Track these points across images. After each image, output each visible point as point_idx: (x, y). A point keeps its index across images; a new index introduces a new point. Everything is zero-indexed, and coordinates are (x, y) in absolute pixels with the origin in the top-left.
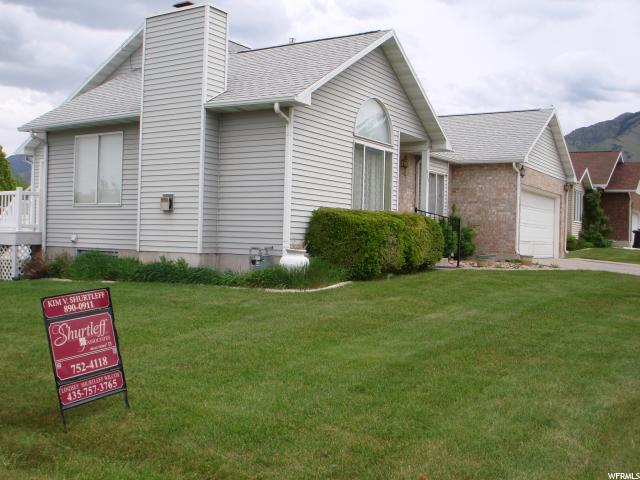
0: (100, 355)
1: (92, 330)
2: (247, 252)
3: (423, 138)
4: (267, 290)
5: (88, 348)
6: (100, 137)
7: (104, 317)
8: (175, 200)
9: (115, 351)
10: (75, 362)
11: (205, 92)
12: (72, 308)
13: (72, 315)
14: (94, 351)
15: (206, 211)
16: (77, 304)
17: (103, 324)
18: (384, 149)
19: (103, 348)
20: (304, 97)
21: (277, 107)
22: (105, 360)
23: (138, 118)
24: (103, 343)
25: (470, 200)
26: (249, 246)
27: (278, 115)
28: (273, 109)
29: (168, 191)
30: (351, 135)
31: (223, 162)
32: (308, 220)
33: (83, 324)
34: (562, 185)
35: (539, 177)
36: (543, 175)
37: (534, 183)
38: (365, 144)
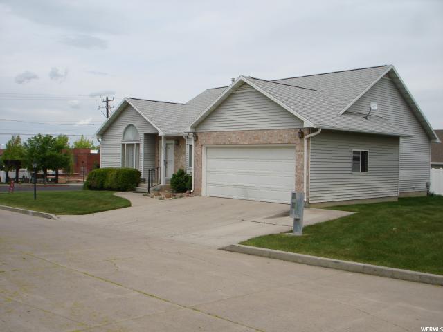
18: (135, 143)
30: (121, 141)
34: (292, 133)
35: (234, 135)
36: (242, 132)
37: (224, 141)
38: (126, 143)
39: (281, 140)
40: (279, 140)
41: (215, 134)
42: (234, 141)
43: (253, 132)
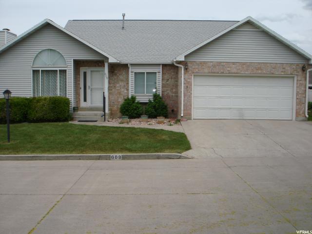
18: (58, 69)
30: (30, 67)
34: (294, 67)
35: (234, 66)
36: (244, 64)
37: (222, 71)
38: (40, 69)
39: (284, 72)
40: (282, 72)
41: (211, 64)
42: (235, 70)
43: (256, 64)
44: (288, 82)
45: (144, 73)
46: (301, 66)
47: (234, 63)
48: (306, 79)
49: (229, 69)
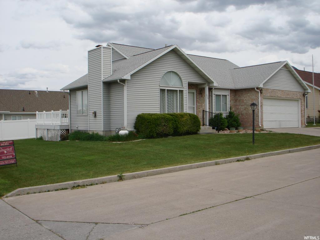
0: (10, 155)
1: (8, 149)
2: (115, 130)
3: (203, 82)
4: (113, 142)
5: (6, 153)
6: (82, 92)
7: (12, 147)
8: (97, 113)
9: (14, 154)
10: (3, 156)
11: (102, 76)
12: (3, 145)
13: (2, 146)
14: (8, 154)
15: (105, 117)
16: (4, 144)
17: (11, 148)
18: (178, 89)
19: (11, 154)
20: (127, 77)
21: (118, 81)
22: (11, 156)
23: (87, 86)
24: (11, 152)
25: (242, 104)
26: (116, 128)
27: (119, 83)
28: (117, 82)
29: (95, 110)
30: (158, 86)
31: (111, 99)
32: (136, 118)
33: (6, 148)
34: (300, 94)
35: (279, 92)
36: (283, 91)
37: (274, 95)
38: (166, 88)
40: (296, 97)
41: (270, 90)
42: (279, 96)
43: (287, 92)
44: (295, 103)
45: (220, 95)
46: (303, 93)
47: (279, 90)
48: (305, 101)
49: (277, 94)
